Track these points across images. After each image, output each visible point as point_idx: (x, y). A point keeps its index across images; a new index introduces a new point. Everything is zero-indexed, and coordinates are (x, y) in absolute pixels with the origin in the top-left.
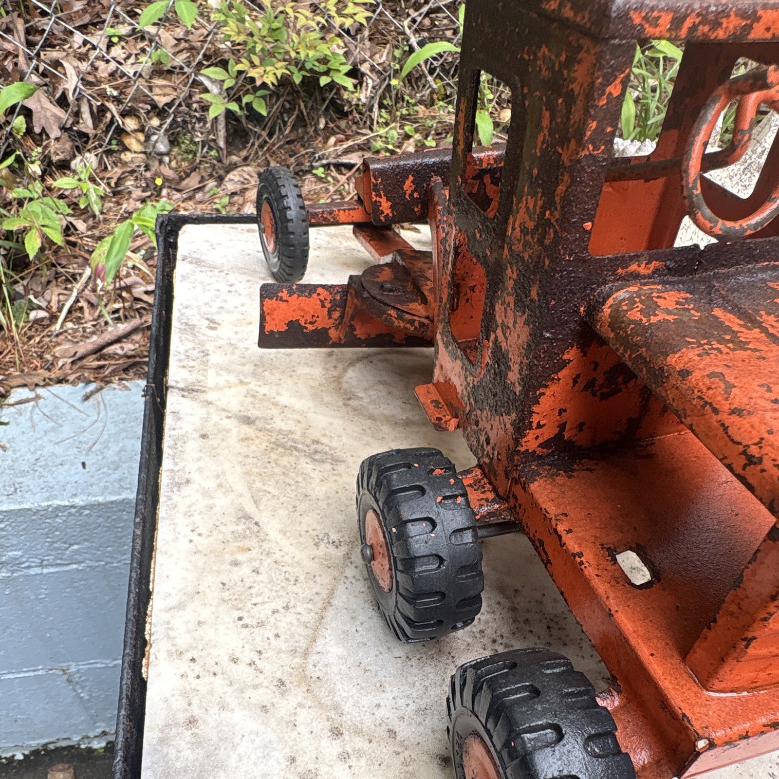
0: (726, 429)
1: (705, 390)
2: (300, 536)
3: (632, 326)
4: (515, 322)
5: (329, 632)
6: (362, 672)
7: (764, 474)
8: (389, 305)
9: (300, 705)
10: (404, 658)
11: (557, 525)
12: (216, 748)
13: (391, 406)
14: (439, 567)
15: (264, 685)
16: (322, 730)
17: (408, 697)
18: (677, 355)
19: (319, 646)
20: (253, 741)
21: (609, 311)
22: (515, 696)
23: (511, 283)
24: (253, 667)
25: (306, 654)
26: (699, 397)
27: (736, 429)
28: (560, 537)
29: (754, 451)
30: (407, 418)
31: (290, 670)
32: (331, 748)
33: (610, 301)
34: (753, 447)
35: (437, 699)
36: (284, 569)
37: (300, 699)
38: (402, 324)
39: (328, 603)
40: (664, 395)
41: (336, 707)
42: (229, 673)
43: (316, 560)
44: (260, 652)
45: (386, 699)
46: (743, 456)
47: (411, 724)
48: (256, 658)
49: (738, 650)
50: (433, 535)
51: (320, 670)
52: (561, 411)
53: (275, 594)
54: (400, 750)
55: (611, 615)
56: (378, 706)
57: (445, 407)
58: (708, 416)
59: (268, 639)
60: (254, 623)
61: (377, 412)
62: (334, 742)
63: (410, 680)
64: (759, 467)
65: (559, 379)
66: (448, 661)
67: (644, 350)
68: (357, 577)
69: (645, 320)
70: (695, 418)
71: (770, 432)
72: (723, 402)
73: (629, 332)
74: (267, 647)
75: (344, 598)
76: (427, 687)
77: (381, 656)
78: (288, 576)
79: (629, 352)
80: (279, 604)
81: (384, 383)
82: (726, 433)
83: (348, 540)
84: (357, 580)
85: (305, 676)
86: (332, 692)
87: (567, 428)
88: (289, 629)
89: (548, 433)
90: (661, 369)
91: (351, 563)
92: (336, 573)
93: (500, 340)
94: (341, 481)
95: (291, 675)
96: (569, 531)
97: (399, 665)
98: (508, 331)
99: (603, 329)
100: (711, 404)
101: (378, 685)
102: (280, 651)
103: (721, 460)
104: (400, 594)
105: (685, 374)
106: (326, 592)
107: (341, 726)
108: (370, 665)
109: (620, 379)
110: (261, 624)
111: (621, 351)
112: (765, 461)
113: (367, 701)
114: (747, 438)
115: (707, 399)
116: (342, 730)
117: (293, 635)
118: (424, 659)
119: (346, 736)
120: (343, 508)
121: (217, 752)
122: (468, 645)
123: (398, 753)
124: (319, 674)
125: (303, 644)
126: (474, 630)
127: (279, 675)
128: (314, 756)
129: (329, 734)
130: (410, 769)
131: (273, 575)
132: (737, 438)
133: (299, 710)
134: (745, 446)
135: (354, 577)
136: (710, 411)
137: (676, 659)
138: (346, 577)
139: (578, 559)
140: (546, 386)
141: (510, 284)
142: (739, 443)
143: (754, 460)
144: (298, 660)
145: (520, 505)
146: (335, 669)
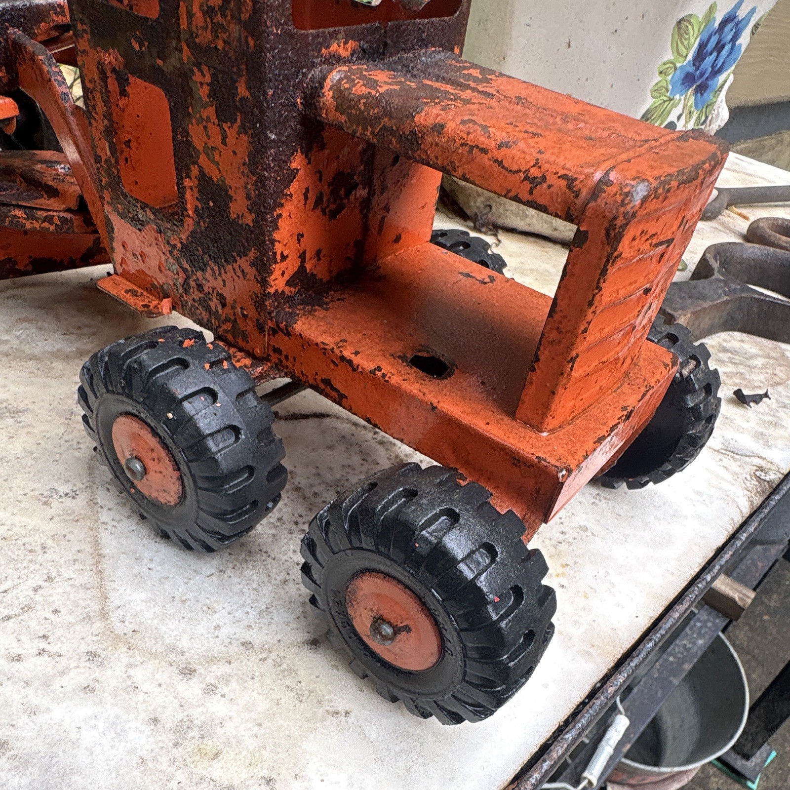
0: (501, 164)
1: (465, 136)
2: (20, 502)
3: (363, 101)
4: (224, 137)
5: (118, 582)
6: (180, 604)
7: (552, 189)
8: (9, 205)
9: (129, 666)
10: (217, 574)
11: (341, 352)
12: (52, 757)
13: (50, 341)
14: (237, 438)
15: (72, 666)
16: (170, 677)
17: (243, 605)
18: (423, 114)
19: (115, 599)
20: (94, 727)
21: (331, 93)
22: (393, 507)
23: (206, 90)
24: (46, 655)
25: (104, 615)
26: (463, 145)
27: (510, 160)
28: (350, 362)
29: (535, 172)
30: (77, 349)
31: (94, 638)
32: (192, 689)
33: (328, 83)
34: (532, 170)
35: (273, 595)
36: (20, 542)
37: (125, 660)
38: (37, 225)
39: (98, 557)
40: (424, 157)
41: (172, 649)
42: (18, 675)
43: (56, 519)
44: (44, 637)
45: (221, 617)
46: (526, 182)
47: (260, 628)
48: (43, 644)
49: (566, 375)
50: (219, 405)
51: (131, 623)
52: (300, 236)
53: (26, 571)
54: (264, 655)
55: (434, 408)
56: (218, 627)
57: (145, 293)
58: (478, 159)
59: (46, 619)
60: (17, 610)
61: (37, 351)
62: (192, 682)
63: (236, 589)
64: (545, 185)
65: (291, 195)
66: (263, 558)
67: (386, 119)
68: (117, 518)
69: (373, 92)
70: (466, 166)
71: (540, 152)
72: (487, 141)
73: (363, 108)
74: (50, 627)
75: (114, 543)
76: (257, 590)
77: (192, 582)
78: (29, 548)
79: (370, 129)
80: (37, 579)
81: (26, 320)
82: (503, 167)
83: (83, 486)
84: (119, 521)
85: (118, 636)
86: (158, 638)
87: (307, 258)
88: (68, 599)
89: (291, 266)
90: (413, 132)
91: (101, 507)
92: (90, 523)
93: (206, 171)
94: (35, 431)
95: (99, 642)
96: (357, 353)
97: (216, 582)
98: (216, 153)
99: (331, 116)
100: (477, 147)
101: (205, 608)
102: (70, 625)
103: (505, 196)
104: (201, 489)
105: (439, 128)
106: (89, 546)
107: (189, 663)
108: (185, 594)
109: (342, 192)
110: (27, 608)
111: (360, 130)
112: (548, 178)
113: (203, 627)
114: (523, 163)
115: (471, 144)
116: (193, 666)
117: (75, 603)
118: (238, 565)
119: (201, 670)
120: (57, 457)
121: (55, 760)
122: (274, 535)
123: (265, 660)
124: (131, 627)
125: (95, 607)
126: (272, 520)
127: (84, 648)
128: (177, 706)
129: (181, 677)
130: (285, 666)
131: (10, 553)
132: (515, 168)
133: (131, 672)
134: (525, 172)
135: (113, 520)
136: (479, 153)
137: (507, 420)
138: (104, 523)
139: (379, 374)
140: (282, 205)
141: (204, 92)
142: (519, 171)
143: (539, 180)
144: (98, 625)
145: (287, 357)
146: (148, 615)
